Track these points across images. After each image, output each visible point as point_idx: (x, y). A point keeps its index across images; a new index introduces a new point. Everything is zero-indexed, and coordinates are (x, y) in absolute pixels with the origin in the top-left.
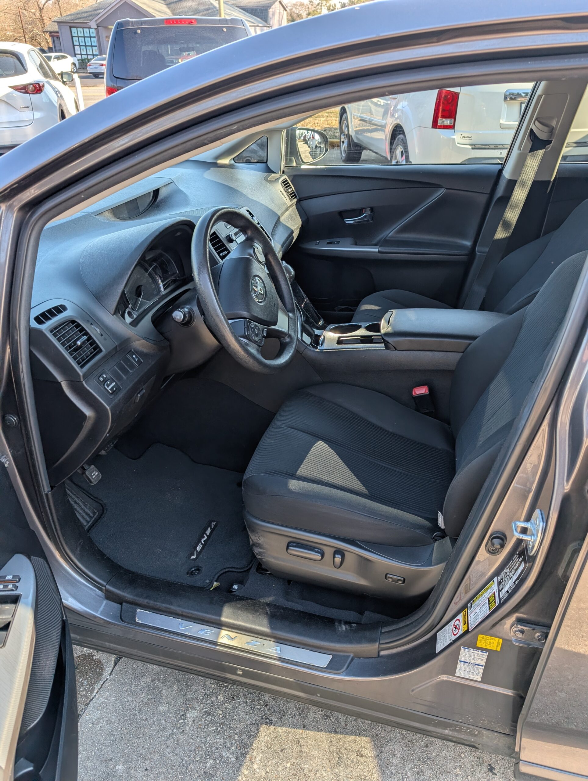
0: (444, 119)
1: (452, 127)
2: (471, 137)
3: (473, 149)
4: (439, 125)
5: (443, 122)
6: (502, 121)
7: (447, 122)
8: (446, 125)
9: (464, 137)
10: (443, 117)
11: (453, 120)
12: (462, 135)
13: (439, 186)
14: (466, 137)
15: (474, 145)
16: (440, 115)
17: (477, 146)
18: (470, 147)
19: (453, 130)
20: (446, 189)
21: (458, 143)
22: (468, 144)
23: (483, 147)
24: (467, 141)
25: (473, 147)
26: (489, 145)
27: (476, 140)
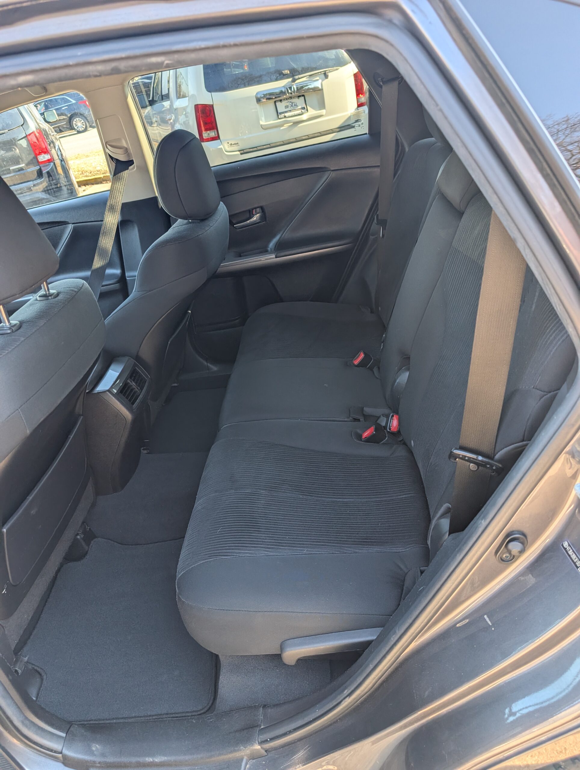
0: (208, 132)
1: (217, 138)
2: (238, 144)
3: (241, 154)
4: (204, 138)
5: (209, 134)
6: (262, 123)
7: (212, 134)
8: (212, 137)
9: (231, 144)
10: (206, 130)
11: (216, 131)
12: (228, 143)
13: (65, 223)
14: (233, 144)
15: (243, 150)
16: (203, 128)
17: (245, 151)
18: (238, 153)
19: (219, 140)
20: (73, 224)
21: (226, 151)
22: (237, 150)
23: (251, 150)
24: (236, 148)
25: (242, 152)
26: (256, 147)
27: (242, 146)
